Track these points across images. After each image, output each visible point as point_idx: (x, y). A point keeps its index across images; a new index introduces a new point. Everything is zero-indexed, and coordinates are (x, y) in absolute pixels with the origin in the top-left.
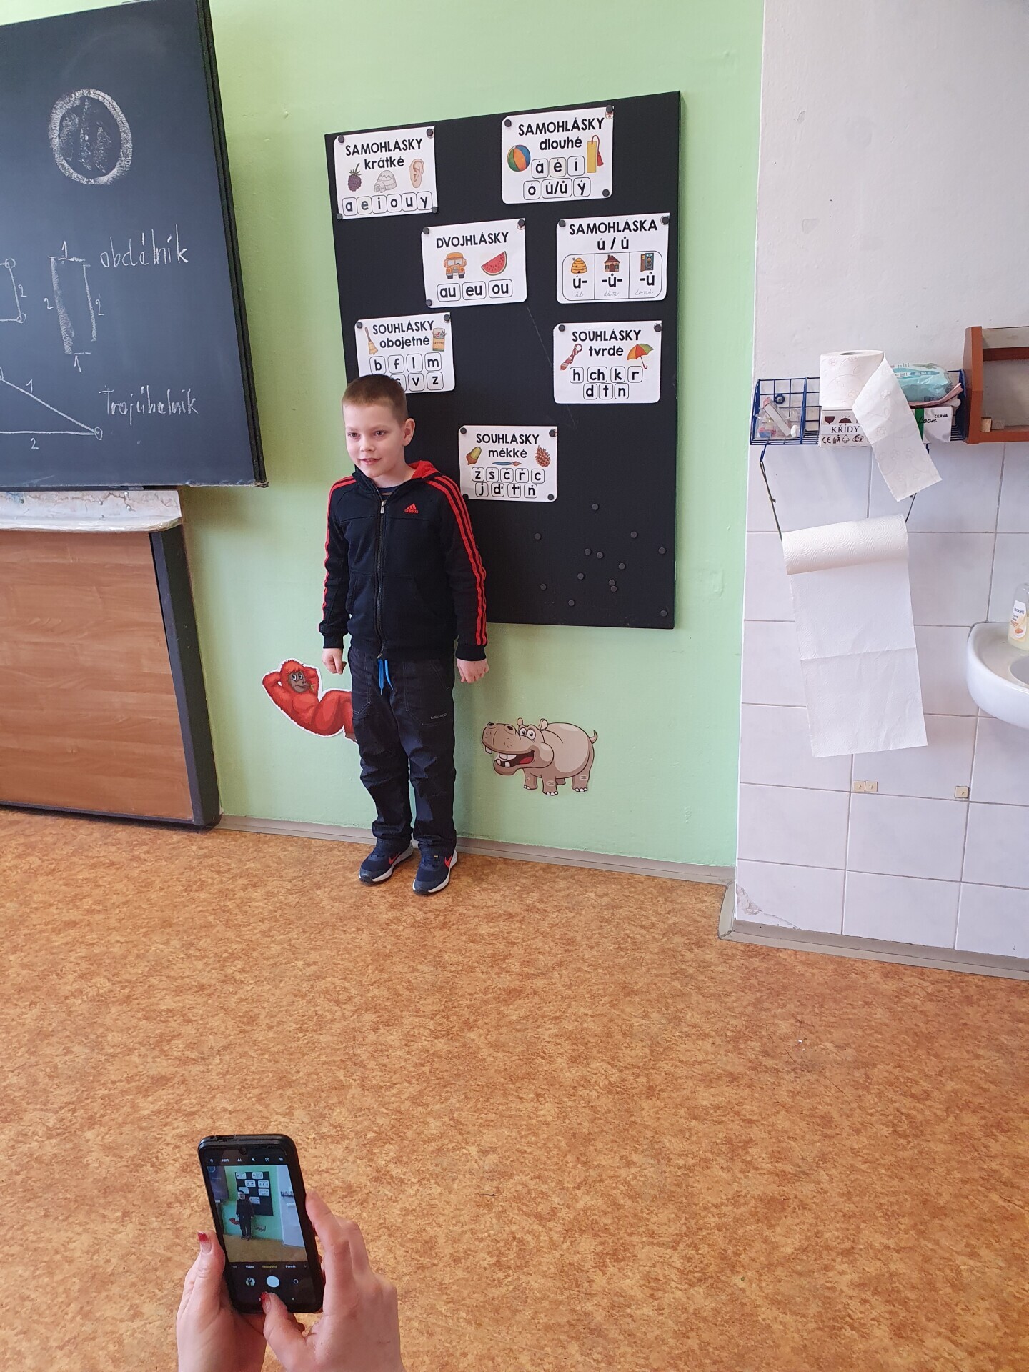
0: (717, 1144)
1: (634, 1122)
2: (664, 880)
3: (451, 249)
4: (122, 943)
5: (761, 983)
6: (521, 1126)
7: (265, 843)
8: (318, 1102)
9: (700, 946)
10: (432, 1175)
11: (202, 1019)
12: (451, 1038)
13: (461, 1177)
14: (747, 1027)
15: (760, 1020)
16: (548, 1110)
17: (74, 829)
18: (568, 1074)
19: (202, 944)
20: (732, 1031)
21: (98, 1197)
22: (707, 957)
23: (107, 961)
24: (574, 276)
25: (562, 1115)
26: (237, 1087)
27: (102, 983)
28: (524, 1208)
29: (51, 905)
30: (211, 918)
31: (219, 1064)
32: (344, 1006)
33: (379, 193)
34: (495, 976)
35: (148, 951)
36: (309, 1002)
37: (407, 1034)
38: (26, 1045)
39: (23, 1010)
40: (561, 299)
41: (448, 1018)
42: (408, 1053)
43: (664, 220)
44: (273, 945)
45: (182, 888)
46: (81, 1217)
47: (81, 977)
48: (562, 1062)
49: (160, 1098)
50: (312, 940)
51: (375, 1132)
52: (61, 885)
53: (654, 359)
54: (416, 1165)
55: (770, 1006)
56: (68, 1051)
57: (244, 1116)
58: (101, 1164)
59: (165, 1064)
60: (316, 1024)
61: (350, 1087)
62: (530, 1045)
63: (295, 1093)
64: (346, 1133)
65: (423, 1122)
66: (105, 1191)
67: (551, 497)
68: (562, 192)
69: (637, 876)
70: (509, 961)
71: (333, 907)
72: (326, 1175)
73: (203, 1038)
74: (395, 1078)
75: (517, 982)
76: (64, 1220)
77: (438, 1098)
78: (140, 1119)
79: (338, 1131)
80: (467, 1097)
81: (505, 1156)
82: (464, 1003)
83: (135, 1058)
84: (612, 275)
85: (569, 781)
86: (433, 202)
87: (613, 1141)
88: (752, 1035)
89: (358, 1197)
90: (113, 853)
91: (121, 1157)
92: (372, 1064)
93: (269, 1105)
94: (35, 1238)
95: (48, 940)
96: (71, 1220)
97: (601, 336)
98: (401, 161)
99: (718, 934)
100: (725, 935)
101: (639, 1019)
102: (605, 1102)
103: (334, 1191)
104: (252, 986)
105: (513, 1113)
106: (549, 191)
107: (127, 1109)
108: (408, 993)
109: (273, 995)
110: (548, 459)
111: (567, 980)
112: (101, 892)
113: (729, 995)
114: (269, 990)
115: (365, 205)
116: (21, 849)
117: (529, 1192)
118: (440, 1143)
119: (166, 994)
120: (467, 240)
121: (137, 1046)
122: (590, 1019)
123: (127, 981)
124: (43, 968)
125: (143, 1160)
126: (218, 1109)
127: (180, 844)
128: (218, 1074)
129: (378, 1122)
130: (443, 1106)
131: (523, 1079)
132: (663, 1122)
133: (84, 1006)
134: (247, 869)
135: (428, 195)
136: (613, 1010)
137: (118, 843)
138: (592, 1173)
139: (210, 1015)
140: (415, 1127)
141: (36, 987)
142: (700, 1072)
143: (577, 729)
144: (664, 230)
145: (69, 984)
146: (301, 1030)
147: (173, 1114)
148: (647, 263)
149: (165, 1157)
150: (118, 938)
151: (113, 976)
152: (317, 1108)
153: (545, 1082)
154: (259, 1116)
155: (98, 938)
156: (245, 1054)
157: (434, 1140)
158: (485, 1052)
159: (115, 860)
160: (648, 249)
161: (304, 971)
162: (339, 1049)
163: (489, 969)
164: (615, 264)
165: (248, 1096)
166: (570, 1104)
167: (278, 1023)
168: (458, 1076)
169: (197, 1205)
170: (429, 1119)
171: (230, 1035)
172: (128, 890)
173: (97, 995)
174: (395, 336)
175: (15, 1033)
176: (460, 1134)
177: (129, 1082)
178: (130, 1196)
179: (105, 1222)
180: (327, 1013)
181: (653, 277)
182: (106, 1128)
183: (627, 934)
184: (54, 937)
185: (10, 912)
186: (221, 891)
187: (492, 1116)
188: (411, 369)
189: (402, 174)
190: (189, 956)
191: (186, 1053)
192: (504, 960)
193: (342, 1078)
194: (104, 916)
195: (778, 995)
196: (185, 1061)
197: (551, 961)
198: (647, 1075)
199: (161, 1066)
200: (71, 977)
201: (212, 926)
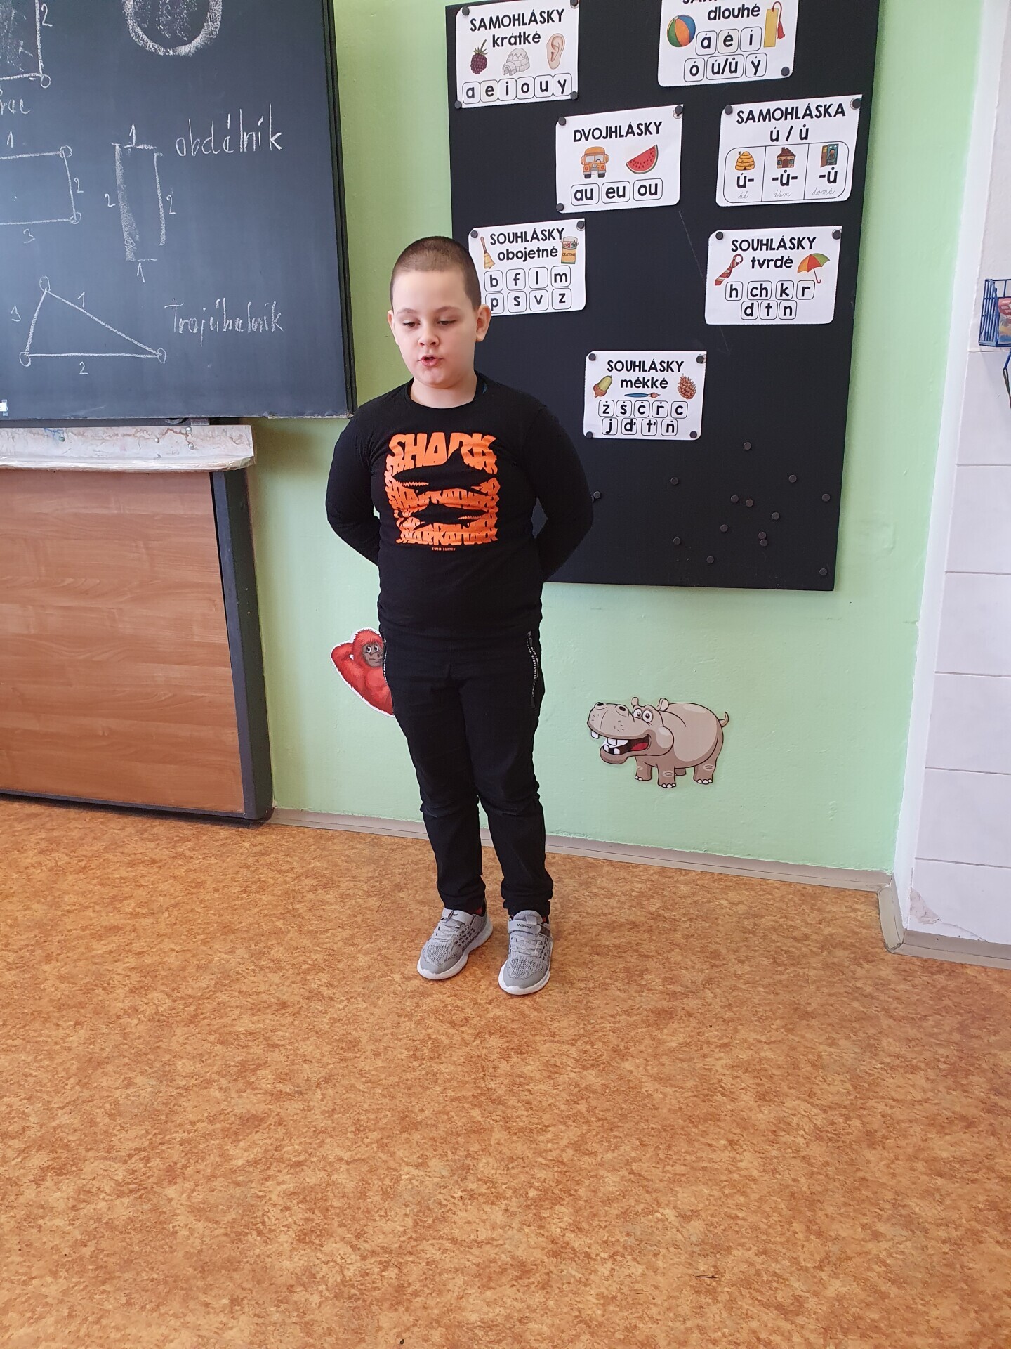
0: (981, 1210)
1: (864, 1179)
2: (802, 886)
3: (592, 143)
4: (177, 952)
5: (957, 1005)
6: (721, 1181)
7: (328, 839)
8: (456, 1149)
9: (869, 961)
10: (625, 1248)
11: (291, 1043)
12: (603, 1069)
13: (663, 1251)
14: (961, 1059)
15: (973, 1049)
16: (749, 1162)
17: (102, 823)
18: (760, 1116)
19: (275, 953)
20: (945, 1063)
21: (195, 1278)
22: (883, 974)
23: (163, 973)
24: (739, 173)
25: (769, 1167)
26: (349, 1130)
27: (159, 999)
28: (757, 1295)
29: (86, 908)
30: (280, 924)
31: (322, 1100)
32: (463, 1029)
33: (508, 76)
34: (637, 995)
35: (210, 961)
36: (417, 1023)
37: (547, 1064)
38: (75, 1075)
39: (67, 1031)
40: (721, 201)
41: (592, 1044)
42: (555, 1086)
43: (855, 104)
44: (360, 955)
45: (239, 889)
46: (175, 1306)
47: (134, 991)
48: (748, 1099)
49: (254, 1144)
50: (406, 949)
51: (537, 1189)
52: (95, 885)
53: (830, 271)
54: (601, 1234)
55: (978, 1032)
56: (129, 1083)
57: (365, 1168)
58: (192, 1232)
59: (254, 1099)
60: (432, 1051)
61: (492, 1130)
62: (703, 1078)
63: (424, 1138)
64: (500, 1190)
65: (596, 1176)
66: (204, 1269)
67: (693, 434)
68: (731, 72)
69: (770, 882)
70: (648, 977)
71: (422, 911)
72: (487, 1247)
73: (296, 1067)
74: (546, 1119)
75: (664, 1002)
76: (153, 1310)
77: (606, 1144)
78: (233, 1171)
79: (489, 1188)
80: (642, 1144)
81: (712, 1224)
82: (607, 1026)
83: (214, 1092)
84: (785, 171)
85: (690, 771)
86: (573, 86)
87: (845, 1204)
88: (971, 1068)
89: (536, 1278)
90: (152, 849)
91: (216, 1222)
92: (512, 1101)
93: (395, 1153)
94: (118, 1336)
95: (88, 948)
96: (163, 1309)
97: (768, 245)
98: (537, 37)
99: (885, 946)
100: (895, 948)
101: (827, 1048)
102: (817, 1151)
103: (503, 1271)
104: (345, 1003)
105: (705, 1165)
106: (716, 70)
107: (214, 1158)
108: (536, 1013)
109: (372, 1014)
110: (694, 390)
111: (724, 1000)
112: (144, 894)
113: (925, 1018)
114: (366, 1008)
115: (489, 90)
116: (43, 845)
117: (758, 1273)
118: (625, 1204)
119: (241, 1013)
120: (611, 132)
121: (215, 1077)
122: (766, 1047)
123: (190, 996)
124: (85, 981)
125: (246, 1226)
126: (332, 1158)
127: (229, 841)
128: (323, 1112)
129: (538, 1176)
130: (615, 1155)
131: (705, 1120)
132: (901, 1179)
133: (141, 1027)
134: (313, 868)
135: (567, 77)
136: (791, 1037)
137: (156, 838)
138: (834, 1248)
139: (299, 1038)
140: (587, 1183)
141: (80, 1003)
142: (924, 1114)
143: (704, 711)
144: (853, 116)
145: (119, 1001)
146: (415, 1057)
147: (275, 1164)
148: (830, 156)
149: (273, 1222)
150: (173, 946)
151: (173, 991)
152: (457, 1157)
153: (735, 1124)
154: (385, 1167)
155: (149, 946)
156: (351, 1088)
157: (616, 1200)
158: (649, 1086)
159: (156, 857)
160: (830, 138)
161: (404, 987)
162: (467, 1082)
163: (627, 987)
164: (789, 158)
165: (366, 1141)
166: (774, 1153)
167: (385, 1048)
168: (624, 1117)
169: (327, 1289)
170: (602, 1172)
171: (328, 1064)
172: (176, 891)
173: (156, 1013)
174: (515, 247)
175: (61, 1060)
176: (647, 1192)
177: (212, 1123)
178: (236, 1276)
179: (208, 1313)
180: (443, 1038)
181: (836, 173)
182: (192, 1183)
183: (779, 947)
184: (94, 944)
185: (38, 915)
186: (286, 893)
187: (680, 1169)
188: (534, 285)
189: (537, 52)
190: (262, 968)
191: (277, 1085)
192: (641, 975)
193: (479, 1118)
194: (151, 921)
195: (984, 1019)
196: (278, 1096)
197: (700, 978)
198: (859, 1117)
199: (249, 1103)
200: (121, 992)
201: (282, 932)
